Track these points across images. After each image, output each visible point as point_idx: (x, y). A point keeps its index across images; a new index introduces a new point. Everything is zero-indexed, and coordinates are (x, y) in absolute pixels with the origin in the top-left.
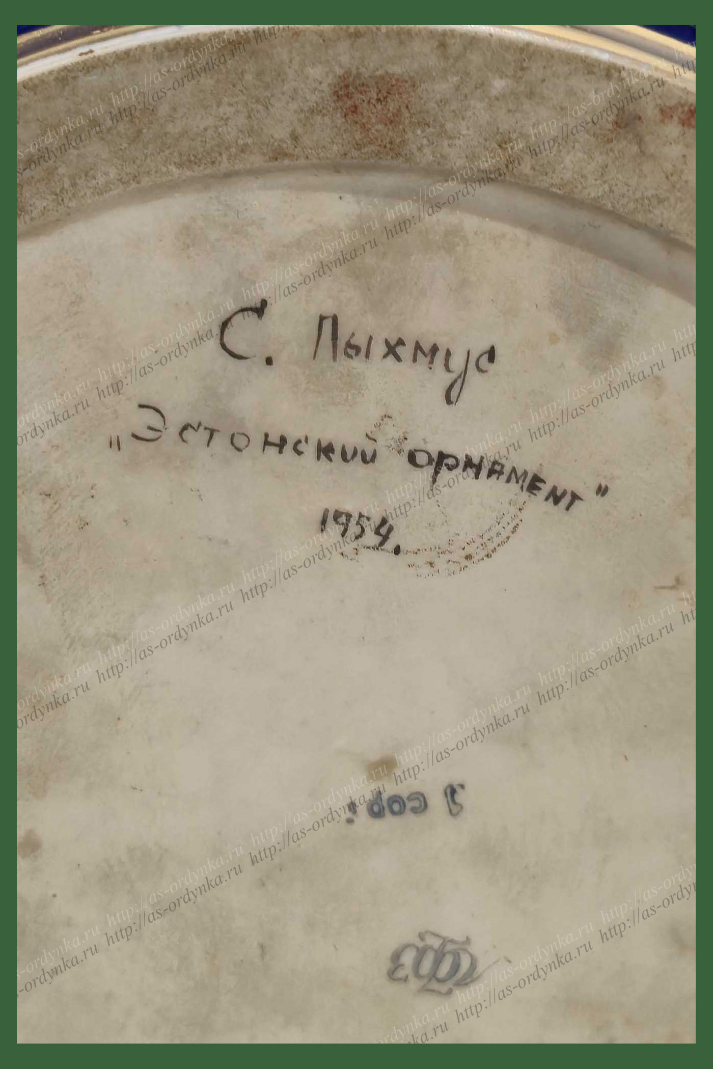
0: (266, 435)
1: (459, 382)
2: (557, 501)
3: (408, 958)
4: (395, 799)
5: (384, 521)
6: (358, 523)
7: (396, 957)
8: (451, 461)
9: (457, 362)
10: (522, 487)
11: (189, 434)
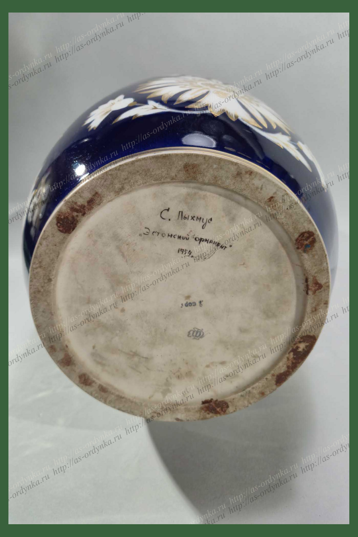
0: (169, 234)
1: (205, 224)
2: (222, 248)
3: (191, 333)
4: (190, 303)
5: (190, 251)
6: (185, 251)
7: (189, 332)
8: (203, 240)
9: (205, 221)
10: (216, 245)
11: (154, 234)
